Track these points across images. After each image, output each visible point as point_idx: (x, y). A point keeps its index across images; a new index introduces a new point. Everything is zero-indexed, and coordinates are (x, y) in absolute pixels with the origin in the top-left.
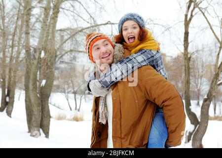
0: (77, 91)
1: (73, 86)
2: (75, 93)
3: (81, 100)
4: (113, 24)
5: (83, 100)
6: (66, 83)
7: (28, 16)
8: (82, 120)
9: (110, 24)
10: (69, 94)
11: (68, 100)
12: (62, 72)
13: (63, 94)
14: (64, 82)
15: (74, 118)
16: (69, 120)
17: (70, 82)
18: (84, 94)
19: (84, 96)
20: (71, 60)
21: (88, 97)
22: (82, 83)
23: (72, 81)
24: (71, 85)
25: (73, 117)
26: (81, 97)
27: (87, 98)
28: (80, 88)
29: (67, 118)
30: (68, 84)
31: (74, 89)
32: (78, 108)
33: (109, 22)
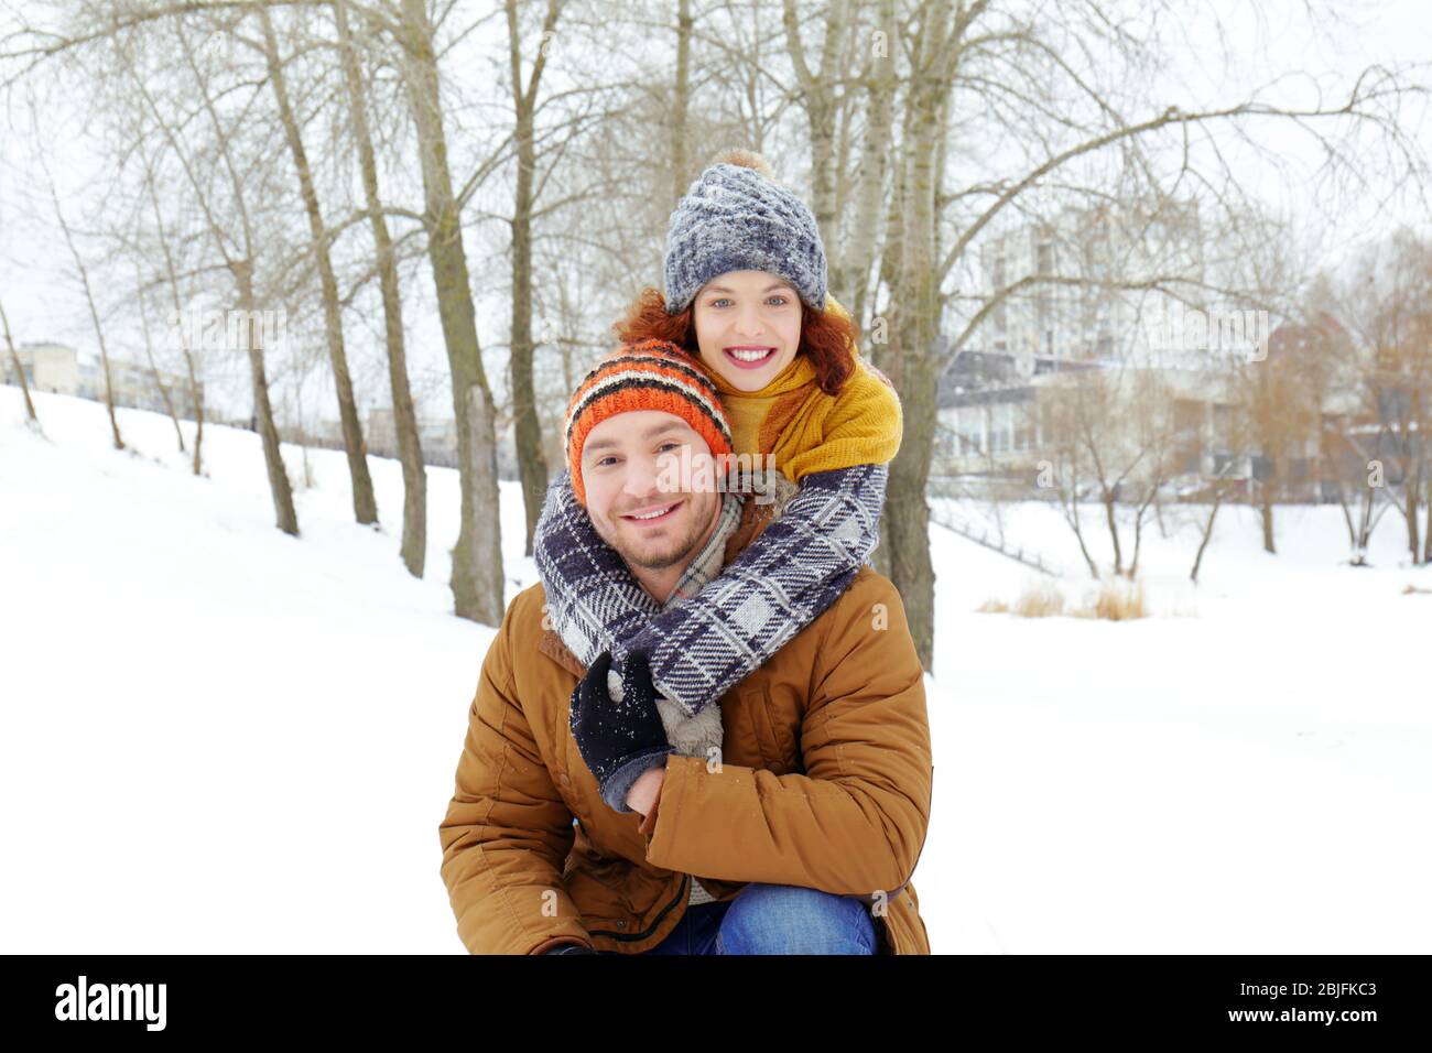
0: (1117, 487)
1: (1098, 463)
2: (1111, 498)
3: (1138, 529)
4: (1191, 117)
5: (1150, 529)
6: (1066, 455)
7: (823, 141)
8: (1137, 612)
9: (1178, 120)
10: (1080, 507)
11: (1077, 530)
12: (1047, 408)
13: (1058, 505)
14: (1061, 452)
15: (1098, 608)
16: (1077, 615)
17: (1082, 448)
18: (1153, 498)
19: (1151, 509)
20: (1089, 354)
21: (1172, 514)
22: (1138, 451)
23: (1091, 446)
24: (1090, 461)
25: (1096, 599)
26: (1140, 514)
27: (1166, 519)
28: (1134, 474)
29: (1066, 608)
30: (1074, 461)
31: (1101, 480)
32: (1126, 564)
33: (1173, 109)
